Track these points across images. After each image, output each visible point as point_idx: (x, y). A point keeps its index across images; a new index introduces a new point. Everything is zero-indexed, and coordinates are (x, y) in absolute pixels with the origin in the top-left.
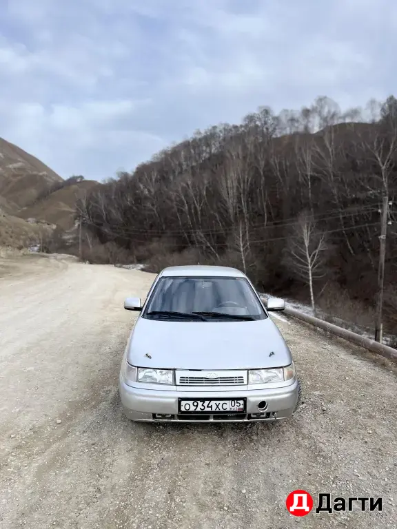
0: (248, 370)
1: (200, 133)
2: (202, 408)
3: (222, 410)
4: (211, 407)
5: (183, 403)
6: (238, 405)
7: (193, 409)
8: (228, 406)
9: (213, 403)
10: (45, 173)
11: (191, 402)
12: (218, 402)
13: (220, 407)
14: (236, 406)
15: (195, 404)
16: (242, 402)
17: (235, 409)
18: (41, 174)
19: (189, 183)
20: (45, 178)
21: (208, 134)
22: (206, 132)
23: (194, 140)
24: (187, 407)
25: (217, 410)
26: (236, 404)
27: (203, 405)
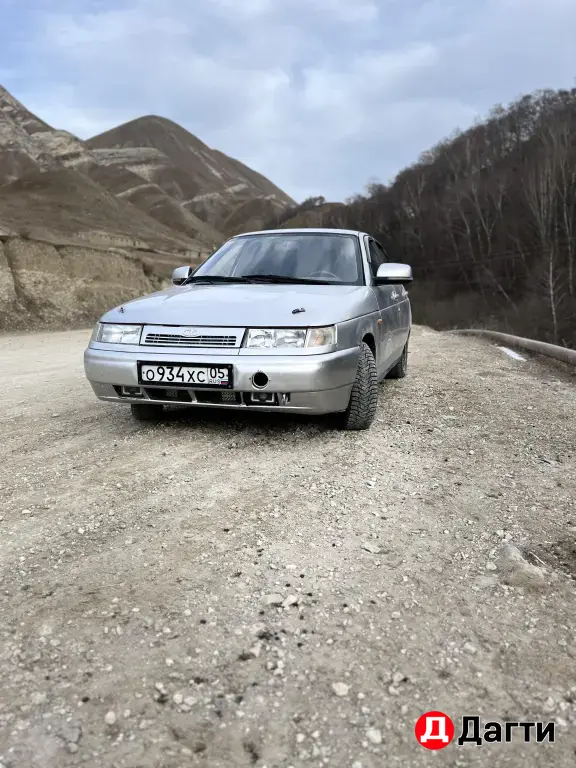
0: (247, 328)
1: (502, 110)
2: (171, 377)
3: (197, 382)
4: (182, 376)
5: (145, 369)
6: (221, 375)
7: (157, 378)
8: (206, 377)
9: (184, 370)
10: (274, 196)
11: (154, 368)
12: (191, 370)
13: (195, 376)
14: (217, 378)
15: (161, 371)
16: (225, 371)
17: (217, 381)
18: (268, 198)
19: (474, 191)
20: (273, 203)
21: (515, 109)
22: (511, 108)
23: (492, 123)
24: (150, 375)
25: (191, 381)
26: (218, 375)
27: (171, 373)
